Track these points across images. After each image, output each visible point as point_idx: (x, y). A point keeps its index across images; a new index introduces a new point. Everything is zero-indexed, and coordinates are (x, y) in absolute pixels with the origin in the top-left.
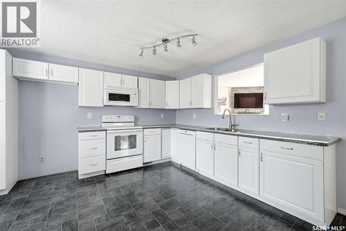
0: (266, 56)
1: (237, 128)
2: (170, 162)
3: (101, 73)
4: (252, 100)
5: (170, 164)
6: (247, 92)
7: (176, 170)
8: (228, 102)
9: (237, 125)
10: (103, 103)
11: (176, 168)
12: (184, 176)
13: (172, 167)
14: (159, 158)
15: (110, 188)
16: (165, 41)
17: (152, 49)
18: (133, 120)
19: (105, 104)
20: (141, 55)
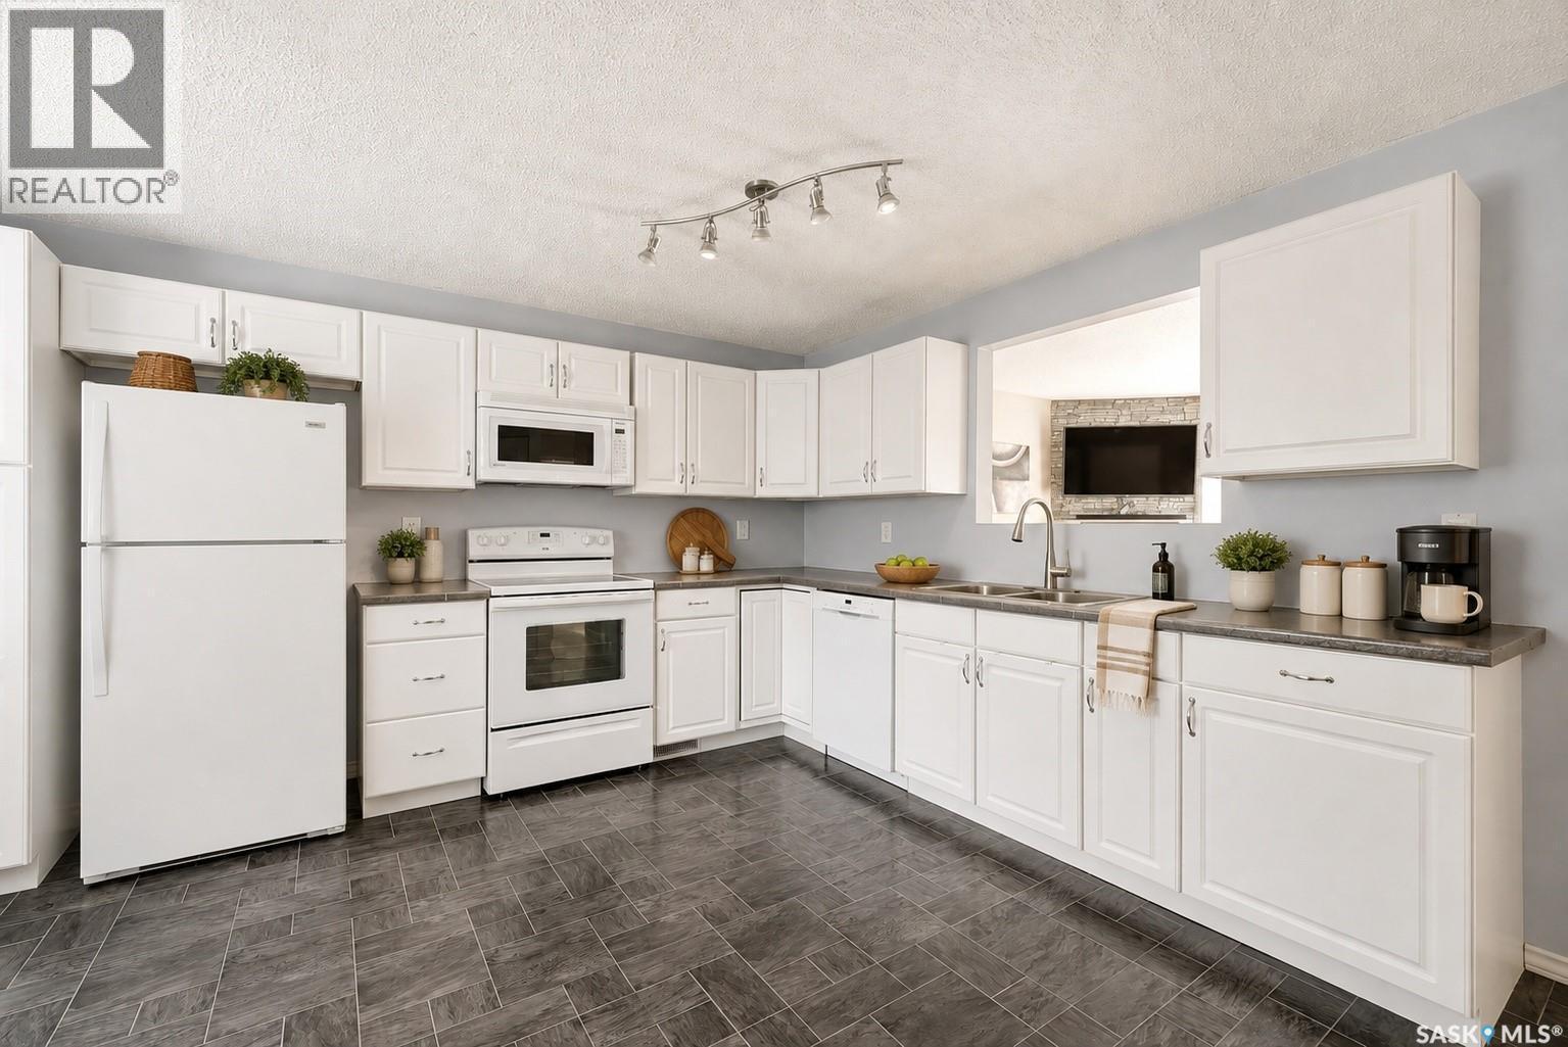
0: (1208, 257)
1: (1077, 585)
2: (779, 740)
3: (465, 334)
4: (1148, 458)
5: (776, 750)
6: (1124, 422)
7: (804, 776)
8: (1036, 466)
9: (1082, 574)
10: (472, 470)
11: (803, 765)
12: (838, 804)
13: (785, 766)
14: (727, 724)
15: (502, 858)
16: (760, 191)
17: (700, 228)
18: (609, 551)
19: (483, 476)
20: (648, 253)
